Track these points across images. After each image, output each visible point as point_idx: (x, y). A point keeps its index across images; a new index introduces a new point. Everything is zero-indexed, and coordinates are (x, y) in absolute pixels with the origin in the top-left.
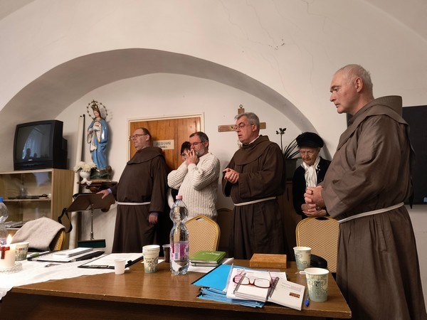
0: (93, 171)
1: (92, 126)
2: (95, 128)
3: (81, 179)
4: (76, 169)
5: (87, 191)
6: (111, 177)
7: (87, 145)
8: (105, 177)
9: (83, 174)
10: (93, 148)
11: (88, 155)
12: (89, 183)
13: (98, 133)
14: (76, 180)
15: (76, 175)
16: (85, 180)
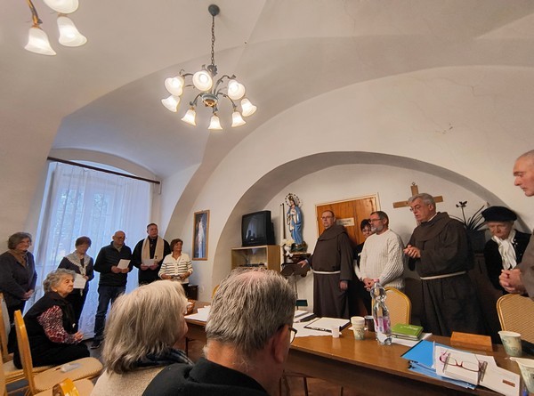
0: (293, 246)
1: (289, 212)
2: (292, 213)
3: (285, 252)
4: (281, 245)
5: (289, 261)
6: (306, 251)
7: (287, 226)
8: (301, 250)
9: (286, 248)
10: (292, 228)
11: (288, 234)
12: (291, 255)
13: (294, 217)
14: (282, 253)
15: (281, 249)
16: (288, 253)
